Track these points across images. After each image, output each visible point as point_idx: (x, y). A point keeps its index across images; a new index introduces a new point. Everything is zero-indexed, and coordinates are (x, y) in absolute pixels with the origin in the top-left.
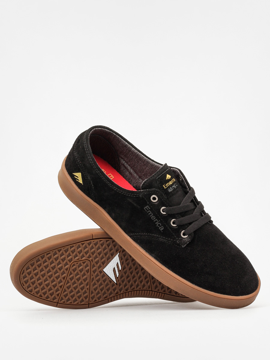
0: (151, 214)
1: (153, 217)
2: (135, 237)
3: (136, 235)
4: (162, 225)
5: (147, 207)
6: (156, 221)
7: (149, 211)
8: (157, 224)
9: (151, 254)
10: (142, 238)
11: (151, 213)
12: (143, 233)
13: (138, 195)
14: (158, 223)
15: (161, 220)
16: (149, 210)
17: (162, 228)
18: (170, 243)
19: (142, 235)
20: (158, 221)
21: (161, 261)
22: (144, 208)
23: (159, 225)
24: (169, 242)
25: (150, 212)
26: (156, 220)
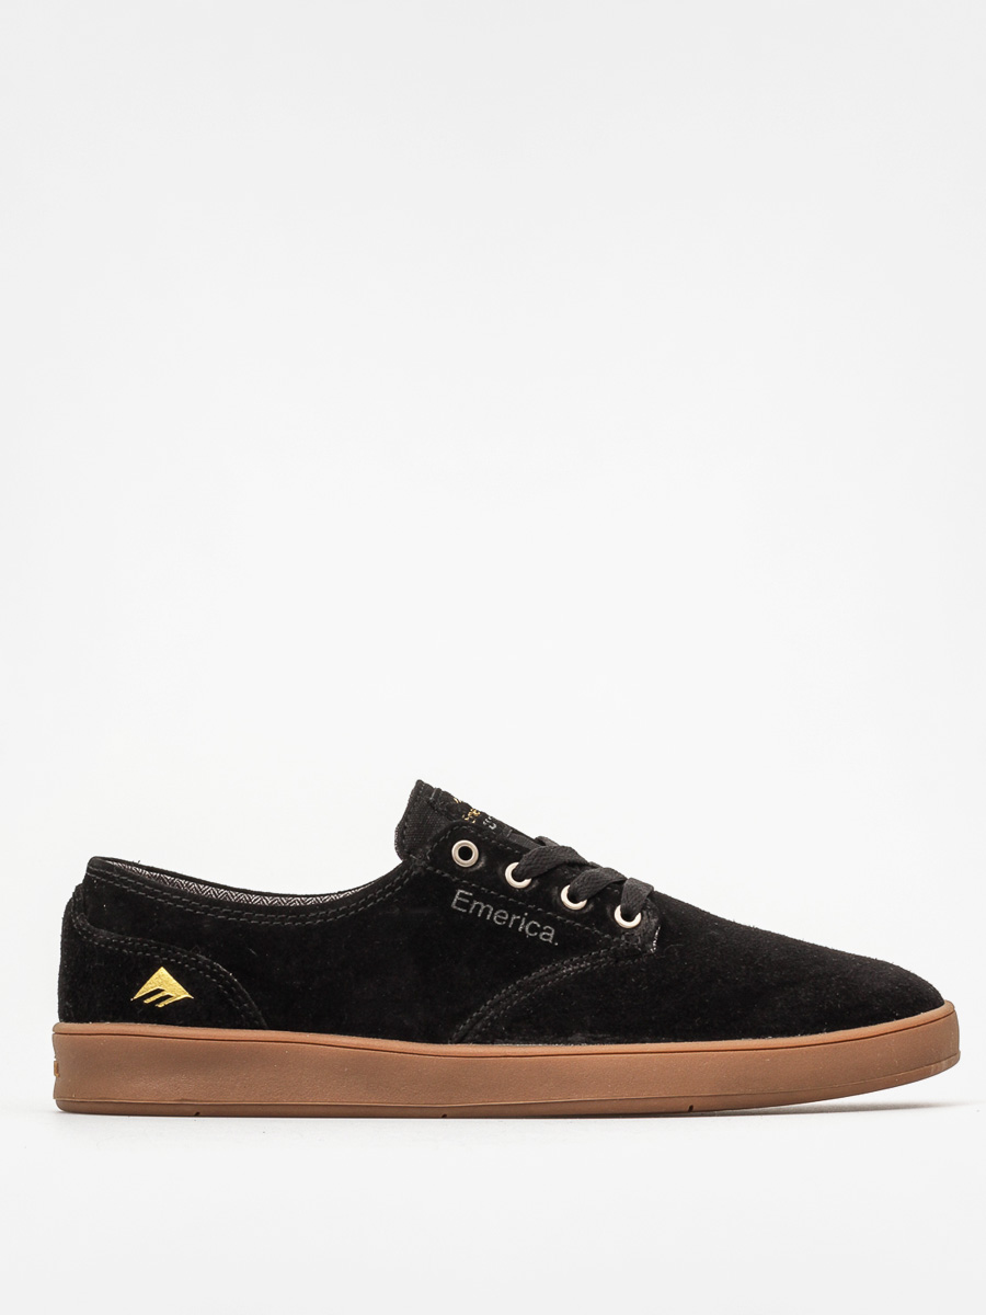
0: (486, 910)
1: (498, 917)
2: (479, 1026)
3: (479, 1019)
4: (542, 926)
5: (461, 895)
6: (517, 923)
7: (476, 903)
8: (524, 930)
9: (569, 1039)
10: (505, 1009)
11: (483, 907)
12: (500, 994)
13: (407, 875)
14: (525, 924)
15: (529, 911)
16: (471, 899)
17: (550, 931)
18: (603, 962)
19: (498, 1003)
20: (522, 916)
21: (617, 1038)
22: (454, 906)
23: (533, 928)
24: (600, 964)
25: (478, 907)
26: (514, 918)
